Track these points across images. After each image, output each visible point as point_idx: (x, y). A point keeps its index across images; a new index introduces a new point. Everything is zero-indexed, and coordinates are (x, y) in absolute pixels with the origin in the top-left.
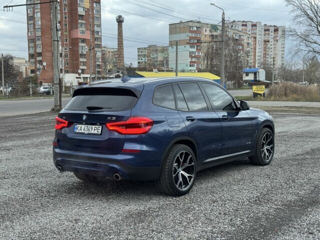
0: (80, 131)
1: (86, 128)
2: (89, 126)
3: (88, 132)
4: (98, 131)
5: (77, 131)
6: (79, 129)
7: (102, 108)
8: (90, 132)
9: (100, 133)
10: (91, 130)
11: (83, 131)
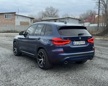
1: (79, 42)
4: (84, 43)
5: (75, 44)
8: (81, 44)
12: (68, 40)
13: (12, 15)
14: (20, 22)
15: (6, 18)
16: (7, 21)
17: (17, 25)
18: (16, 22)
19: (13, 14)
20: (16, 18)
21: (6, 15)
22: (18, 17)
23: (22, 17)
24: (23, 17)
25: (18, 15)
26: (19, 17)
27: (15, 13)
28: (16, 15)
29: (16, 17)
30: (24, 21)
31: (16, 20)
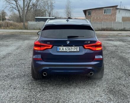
0: (63, 50)
1: (67, 48)
2: (69, 47)
3: (69, 51)
4: (77, 49)
5: (60, 50)
6: (61, 49)
7: (78, 37)
8: (71, 51)
9: (79, 51)
10: (71, 49)
11: (65, 50)
12: (48, 44)
13: (112, 9)
14: (123, 17)
15: (105, 13)
16: (106, 17)
17: (117, 21)
18: (117, 18)
19: (114, 8)
20: (117, 13)
21: (105, 10)
22: (119, 12)
23: (125, 11)
24: (127, 11)
25: (121, 9)
26: (121, 11)
27: (117, 6)
28: (118, 9)
29: (117, 11)
30: (128, 16)
31: (117, 15)
